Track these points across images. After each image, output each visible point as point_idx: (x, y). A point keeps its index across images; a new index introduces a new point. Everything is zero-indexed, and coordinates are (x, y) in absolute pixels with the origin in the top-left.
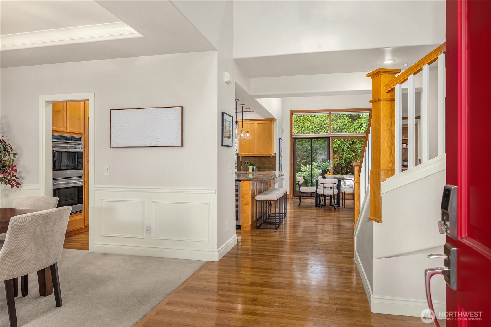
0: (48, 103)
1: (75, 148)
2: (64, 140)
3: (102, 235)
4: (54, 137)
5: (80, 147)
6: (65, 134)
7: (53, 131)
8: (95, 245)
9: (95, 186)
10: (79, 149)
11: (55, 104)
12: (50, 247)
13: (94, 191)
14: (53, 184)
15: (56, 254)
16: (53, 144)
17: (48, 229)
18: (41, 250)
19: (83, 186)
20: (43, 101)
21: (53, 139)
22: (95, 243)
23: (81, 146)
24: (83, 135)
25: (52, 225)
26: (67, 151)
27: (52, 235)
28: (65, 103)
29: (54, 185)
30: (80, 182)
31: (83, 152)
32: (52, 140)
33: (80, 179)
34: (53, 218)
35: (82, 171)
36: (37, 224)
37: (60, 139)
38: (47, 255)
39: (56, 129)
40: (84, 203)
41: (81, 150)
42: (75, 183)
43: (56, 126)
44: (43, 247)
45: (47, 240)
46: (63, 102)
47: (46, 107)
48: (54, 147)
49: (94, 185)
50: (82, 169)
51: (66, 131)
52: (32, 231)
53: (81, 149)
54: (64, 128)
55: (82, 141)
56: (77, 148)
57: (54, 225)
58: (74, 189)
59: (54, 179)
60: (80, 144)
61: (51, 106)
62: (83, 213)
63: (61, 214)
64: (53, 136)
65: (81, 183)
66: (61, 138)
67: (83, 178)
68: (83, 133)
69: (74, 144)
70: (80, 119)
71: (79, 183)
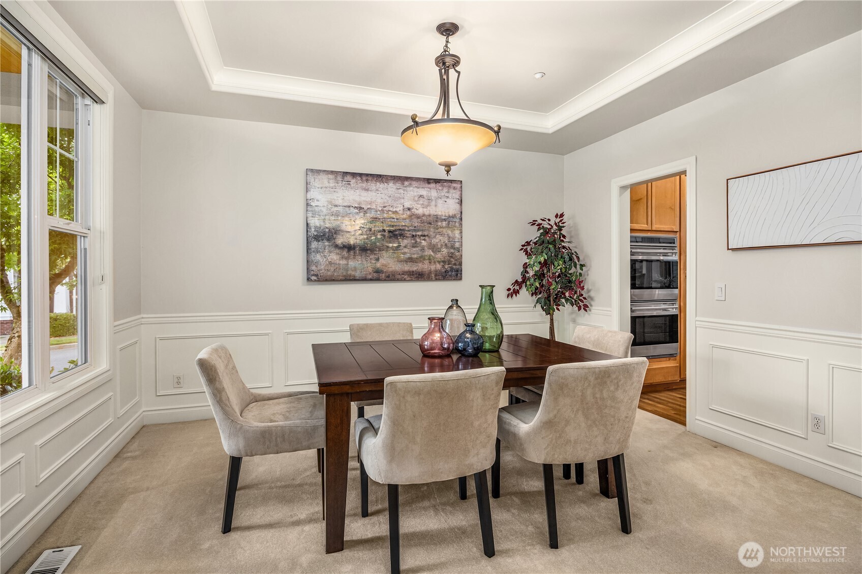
0: (623, 188)
1: (665, 255)
2: (648, 242)
3: (710, 408)
4: (634, 240)
5: (673, 253)
6: (649, 234)
7: (631, 230)
8: (697, 422)
9: (698, 318)
10: (672, 256)
11: (633, 188)
12: (611, 427)
13: (696, 327)
14: (631, 309)
15: (621, 440)
16: (632, 249)
17: (605, 394)
18: (595, 429)
19: (678, 315)
20: (617, 187)
21: (631, 242)
22: (697, 417)
23: (674, 251)
24: (678, 233)
25: (612, 388)
26: (658, 260)
27: (612, 406)
28: (650, 184)
29: (632, 311)
30: (673, 308)
31: (679, 261)
32: (629, 244)
33: (673, 304)
34: (614, 376)
35: (676, 291)
36: (586, 384)
37: (642, 242)
38: (606, 438)
39: (636, 226)
40: (679, 343)
41: (675, 258)
42: (665, 310)
43: (637, 223)
44: (598, 423)
45: (605, 413)
46: (646, 182)
47: (621, 194)
48: (632, 254)
49: (696, 316)
50: (677, 288)
51: (650, 229)
52: (580, 394)
53: (674, 256)
54: (647, 224)
55: (677, 244)
56: (669, 254)
57: (617, 389)
58: (663, 318)
59: (632, 302)
60: (673, 248)
61: (628, 193)
62: (678, 358)
63: (628, 372)
64: (631, 237)
65: (674, 310)
66: (644, 240)
67: (678, 303)
68: (678, 230)
69: (664, 249)
70: (673, 208)
71: (672, 310)
